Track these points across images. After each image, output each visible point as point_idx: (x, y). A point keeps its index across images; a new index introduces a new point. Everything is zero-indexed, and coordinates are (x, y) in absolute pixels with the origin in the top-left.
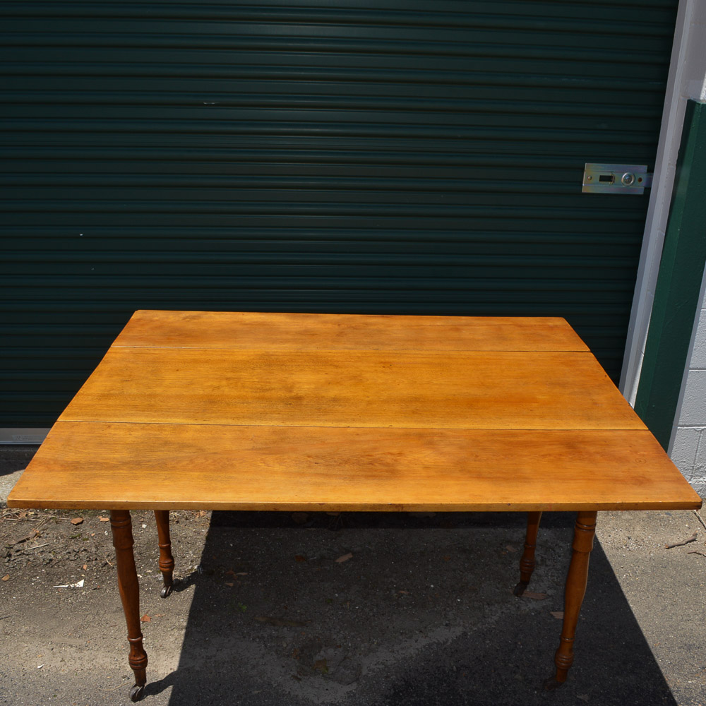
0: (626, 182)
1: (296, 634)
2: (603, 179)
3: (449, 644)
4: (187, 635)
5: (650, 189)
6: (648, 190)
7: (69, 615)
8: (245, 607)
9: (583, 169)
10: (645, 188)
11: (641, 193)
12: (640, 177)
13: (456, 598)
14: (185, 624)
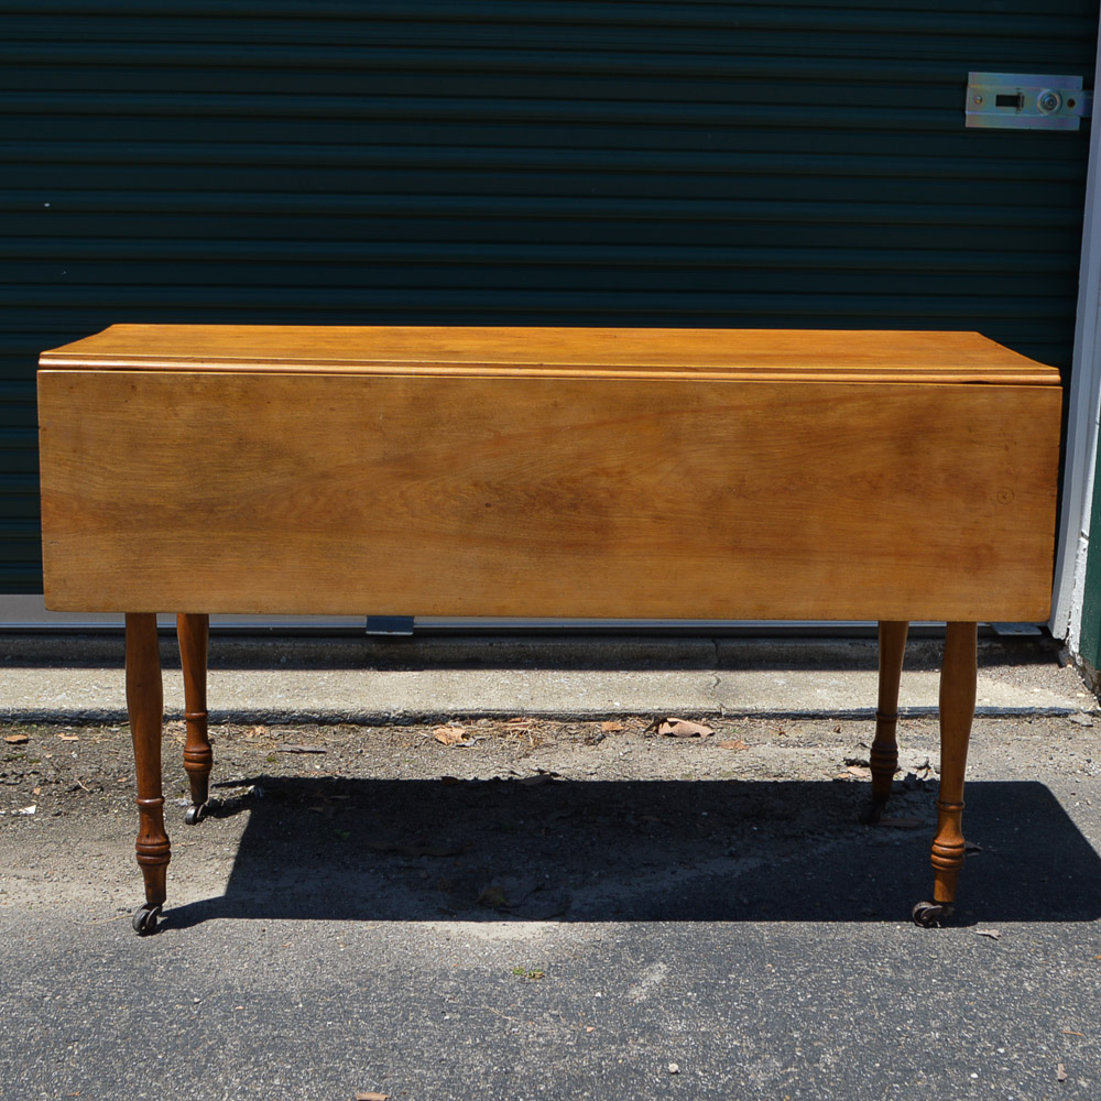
0: (1045, 107)
1: (445, 865)
2: (1003, 101)
3: (735, 876)
4: (237, 866)
5: (1090, 120)
6: (1086, 121)
7: (11, 844)
8: (346, 834)
9: (965, 85)
10: (1082, 119)
11: (1075, 126)
12: (1073, 97)
13: (751, 826)
14: (233, 853)
